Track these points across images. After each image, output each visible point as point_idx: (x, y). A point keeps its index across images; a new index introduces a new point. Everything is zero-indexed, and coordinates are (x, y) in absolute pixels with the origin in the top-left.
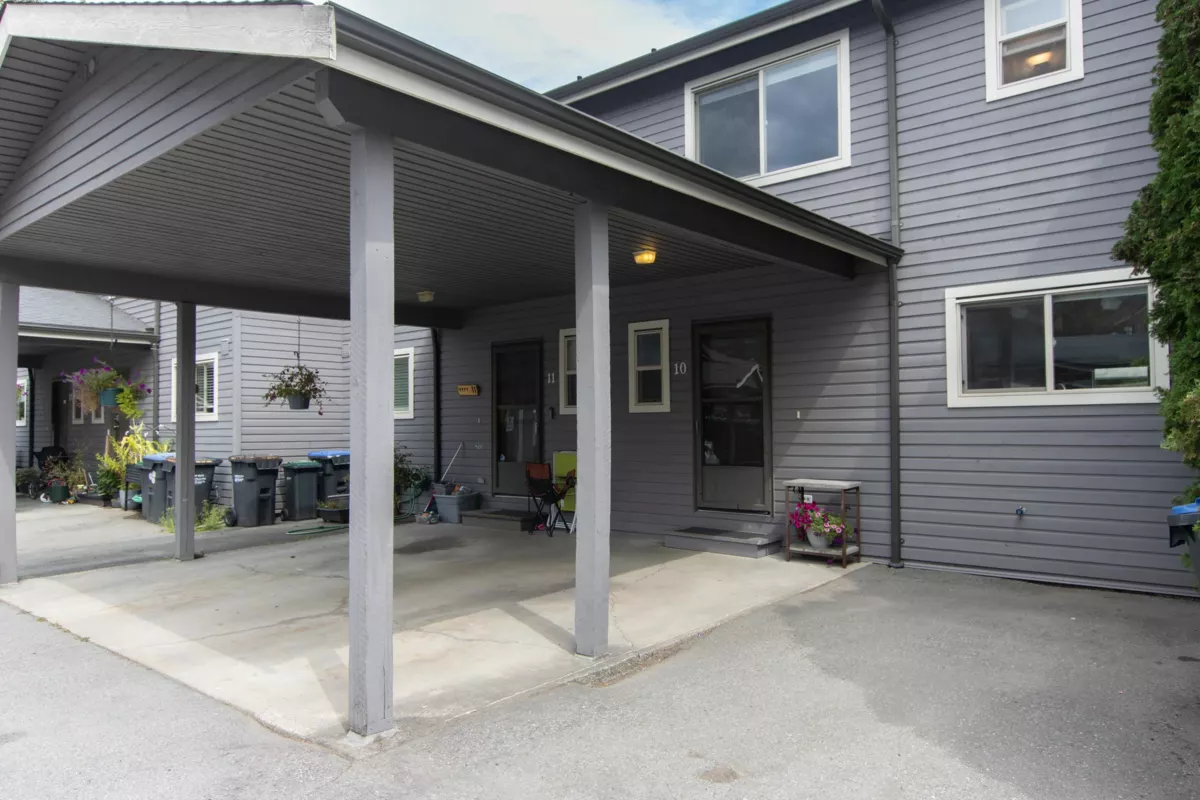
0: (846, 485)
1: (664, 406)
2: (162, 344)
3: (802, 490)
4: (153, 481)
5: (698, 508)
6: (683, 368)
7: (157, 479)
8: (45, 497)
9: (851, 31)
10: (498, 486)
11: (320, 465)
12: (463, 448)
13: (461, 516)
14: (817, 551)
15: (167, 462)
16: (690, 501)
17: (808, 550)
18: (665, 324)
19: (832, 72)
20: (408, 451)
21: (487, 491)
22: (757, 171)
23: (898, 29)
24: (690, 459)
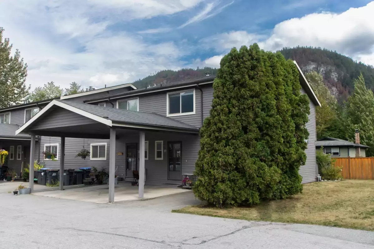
0: (192, 174)
1: (162, 159)
2: (41, 140)
3: (186, 176)
4: (43, 175)
5: (168, 180)
6: (165, 151)
7: (44, 174)
8: (5, 180)
9: (195, 89)
10: (126, 176)
11: (83, 171)
12: (119, 167)
13: (118, 183)
14: (187, 187)
15: (47, 170)
16: (167, 178)
17: (186, 187)
18: (162, 141)
19: (192, 95)
20: (106, 168)
21: (124, 177)
22: (179, 112)
23: (203, 90)
24: (167, 170)
